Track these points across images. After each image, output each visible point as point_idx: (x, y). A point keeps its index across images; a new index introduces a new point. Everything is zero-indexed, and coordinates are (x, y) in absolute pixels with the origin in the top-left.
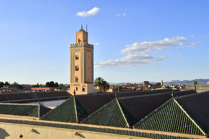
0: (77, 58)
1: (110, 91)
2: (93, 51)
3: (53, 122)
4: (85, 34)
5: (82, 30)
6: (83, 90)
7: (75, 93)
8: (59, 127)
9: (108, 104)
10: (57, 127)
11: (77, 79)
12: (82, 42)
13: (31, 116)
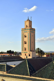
0: (26, 37)
1: (45, 56)
2: (35, 32)
3: (15, 75)
4: (30, 22)
5: (28, 20)
6: (29, 55)
7: (27, 57)
8: (18, 78)
9: (48, 64)
10: (17, 78)
11: (25, 49)
12: (28, 27)
13: (1, 71)
